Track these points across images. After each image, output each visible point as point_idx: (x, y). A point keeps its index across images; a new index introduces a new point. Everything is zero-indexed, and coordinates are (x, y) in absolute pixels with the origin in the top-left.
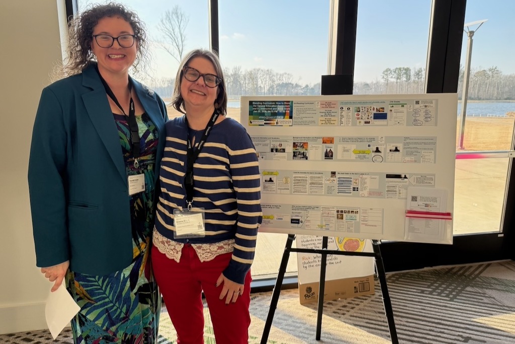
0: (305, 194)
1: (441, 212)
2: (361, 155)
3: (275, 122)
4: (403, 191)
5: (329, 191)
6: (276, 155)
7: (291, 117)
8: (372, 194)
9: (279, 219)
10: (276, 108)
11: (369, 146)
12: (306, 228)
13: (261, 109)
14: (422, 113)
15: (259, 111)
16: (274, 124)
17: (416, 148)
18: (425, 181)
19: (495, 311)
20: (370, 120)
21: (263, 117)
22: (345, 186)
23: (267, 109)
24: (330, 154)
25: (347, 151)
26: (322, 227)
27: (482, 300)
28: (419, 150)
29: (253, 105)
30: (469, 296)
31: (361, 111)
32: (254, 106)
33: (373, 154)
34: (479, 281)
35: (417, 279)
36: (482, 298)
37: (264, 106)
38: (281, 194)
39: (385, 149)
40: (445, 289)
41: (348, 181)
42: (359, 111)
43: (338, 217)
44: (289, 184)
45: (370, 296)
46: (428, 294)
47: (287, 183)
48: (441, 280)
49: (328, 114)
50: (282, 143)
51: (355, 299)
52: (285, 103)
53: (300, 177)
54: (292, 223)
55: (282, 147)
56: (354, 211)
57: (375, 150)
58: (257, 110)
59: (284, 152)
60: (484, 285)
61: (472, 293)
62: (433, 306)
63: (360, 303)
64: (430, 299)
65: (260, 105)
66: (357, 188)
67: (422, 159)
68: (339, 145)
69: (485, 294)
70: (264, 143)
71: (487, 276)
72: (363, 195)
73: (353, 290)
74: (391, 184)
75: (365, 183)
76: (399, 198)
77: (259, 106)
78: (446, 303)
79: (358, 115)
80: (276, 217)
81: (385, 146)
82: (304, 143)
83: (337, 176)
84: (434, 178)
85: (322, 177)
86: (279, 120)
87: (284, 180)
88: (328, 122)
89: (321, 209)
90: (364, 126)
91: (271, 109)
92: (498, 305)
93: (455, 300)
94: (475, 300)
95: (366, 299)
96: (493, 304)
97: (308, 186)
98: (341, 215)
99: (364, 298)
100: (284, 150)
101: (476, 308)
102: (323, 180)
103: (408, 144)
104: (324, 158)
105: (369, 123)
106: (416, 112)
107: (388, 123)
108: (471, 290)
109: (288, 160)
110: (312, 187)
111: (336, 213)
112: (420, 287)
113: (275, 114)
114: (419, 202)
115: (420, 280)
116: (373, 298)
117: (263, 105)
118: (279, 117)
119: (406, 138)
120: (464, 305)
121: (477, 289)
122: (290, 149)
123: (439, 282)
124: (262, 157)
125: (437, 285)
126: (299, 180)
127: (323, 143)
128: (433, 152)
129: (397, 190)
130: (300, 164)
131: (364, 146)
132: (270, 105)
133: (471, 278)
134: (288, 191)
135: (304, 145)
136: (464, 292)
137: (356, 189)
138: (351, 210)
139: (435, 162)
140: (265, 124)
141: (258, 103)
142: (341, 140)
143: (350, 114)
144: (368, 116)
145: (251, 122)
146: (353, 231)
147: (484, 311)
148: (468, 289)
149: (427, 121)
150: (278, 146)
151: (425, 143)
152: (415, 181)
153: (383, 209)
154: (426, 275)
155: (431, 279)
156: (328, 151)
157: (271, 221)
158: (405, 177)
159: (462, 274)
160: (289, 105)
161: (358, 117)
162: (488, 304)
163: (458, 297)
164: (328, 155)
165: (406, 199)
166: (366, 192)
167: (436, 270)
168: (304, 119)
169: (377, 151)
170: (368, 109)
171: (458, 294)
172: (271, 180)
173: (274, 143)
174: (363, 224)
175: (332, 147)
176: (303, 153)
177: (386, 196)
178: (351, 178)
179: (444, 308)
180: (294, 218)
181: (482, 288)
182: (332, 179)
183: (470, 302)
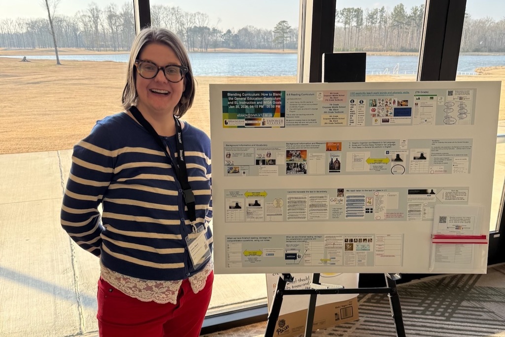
0: (303, 219)
1: (474, 235)
2: (377, 165)
3: (261, 122)
4: (429, 210)
5: (336, 214)
6: (263, 169)
7: (283, 115)
8: (391, 215)
9: (269, 255)
10: (260, 101)
11: (388, 152)
12: (306, 264)
13: (240, 103)
14: (456, 108)
15: (237, 107)
16: (259, 124)
17: (447, 154)
18: (457, 197)
19: (496, 329)
20: (390, 118)
21: (244, 116)
22: (356, 208)
23: (248, 103)
24: (337, 165)
25: (359, 160)
26: (326, 262)
27: (481, 316)
28: (450, 157)
29: (228, 97)
30: (466, 312)
31: (378, 104)
32: (230, 98)
33: (393, 164)
34: (474, 293)
35: (405, 297)
36: (481, 313)
37: (245, 99)
38: (271, 221)
39: (408, 156)
40: (439, 306)
41: (360, 200)
42: (376, 106)
43: (346, 248)
44: (282, 208)
45: (353, 322)
46: (421, 314)
47: (278, 206)
48: (432, 295)
49: (334, 109)
50: (271, 152)
51: (337, 329)
52: (274, 94)
53: (296, 198)
54: (286, 258)
55: (271, 158)
56: (367, 238)
57: (395, 157)
58: (234, 105)
59: (275, 164)
60: (481, 297)
61: (469, 309)
62: (429, 329)
63: (344, 333)
64: (424, 321)
65: (238, 97)
66: (372, 209)
67: (453, 169)
68: (348, 153)
69: (484, 308)
70: (245, 152)
71: (483, 286)
72: (379, 218)
73: (334, 317)
74: (414, 202)
75: (381, 202)
76: (423, 220)
77: (237, 99)
78: (442, 324)
79: (374, 110)
80: (265, 252)
81: (407, 153)
82: (301, 151)
83: (346, 194)
84: (467, 193)
85: (326, 197)
86: (266, 119)
87: (275, 202)
88: (334, 121)
89: (325, 239)
90: (381, 125)
91: (255, 103)
92: (499, 321)
93: (452, 319)
94: (474, 317)
95: (350, 328)
96: (494, 320)
97: (307, 209)
98: (350, 244)
99: (347, 325)
100: (273, 162)
101: (476, 327)
102: (328, 200)
103: (437, 148)
104: (329, 171)
105: (388, 121)
106: (448, 107)
107: (412, 121)
108: (468, 305)
109: (279, 175)
110: (313, 210)
111: (343, 243)
112: (411, 306)
113: (260, 111)
114: (449, 223)
115: (408, 297)
116: (358, 325)
117: (242, 97)
118: (266, 115)
119: (435, 141)
120: (463, 324)
121: (474, 303)
122: (282, 160)
123: (431, 298)
124: (244, 173)
125: (429, 302)
126: (295, 203)
127: (328, 150)
128: (467, 158)
129: (421, 209)
130: (296, 180)
131: (381, 153)
132: (252, 97)
133: (465, 289)
134: (280, 218)
135: (302, 154)
136: (461, 308)
137: (370, 211)
138: (363, 238)
139: (469, 172)
140: (246, 124)
141: (236, 95)
142: (351, 146)
143: (364, 109)
144: (387, 111)
145: (226, 123)
146: (366, 264)
147: (484, 330)
148: (465, 303)
149: (462, 118)
150: (266, 156)
151: (458, 148)
152: (444, 197)
153: (403, 234)
154: (415, 291)
155: (421, 294)
156: (334, 161)
157: (259, 258)
158: (432, 193)
159: (455, 286)
160: (280, 97)
161: (374, 113)
162: (488, 320)
163: (455, 315)
164: (334, 167)
165: (433, 220)
166: (382, 215)
167: (425, 283)
168: (301, 118)
169: (398, 159)
170: (387, 102)
171: (453, 312)
172: (257, 204)
173: (260, 152)
174: (378, 255)
175: (339, 156)
176: (301, 165)
177: (408, 218)
178: (364, 197)
179: (440, 330)
180: (289, 252)
181: (480, 301)
182: (339, 198)
183: (468, 320)
